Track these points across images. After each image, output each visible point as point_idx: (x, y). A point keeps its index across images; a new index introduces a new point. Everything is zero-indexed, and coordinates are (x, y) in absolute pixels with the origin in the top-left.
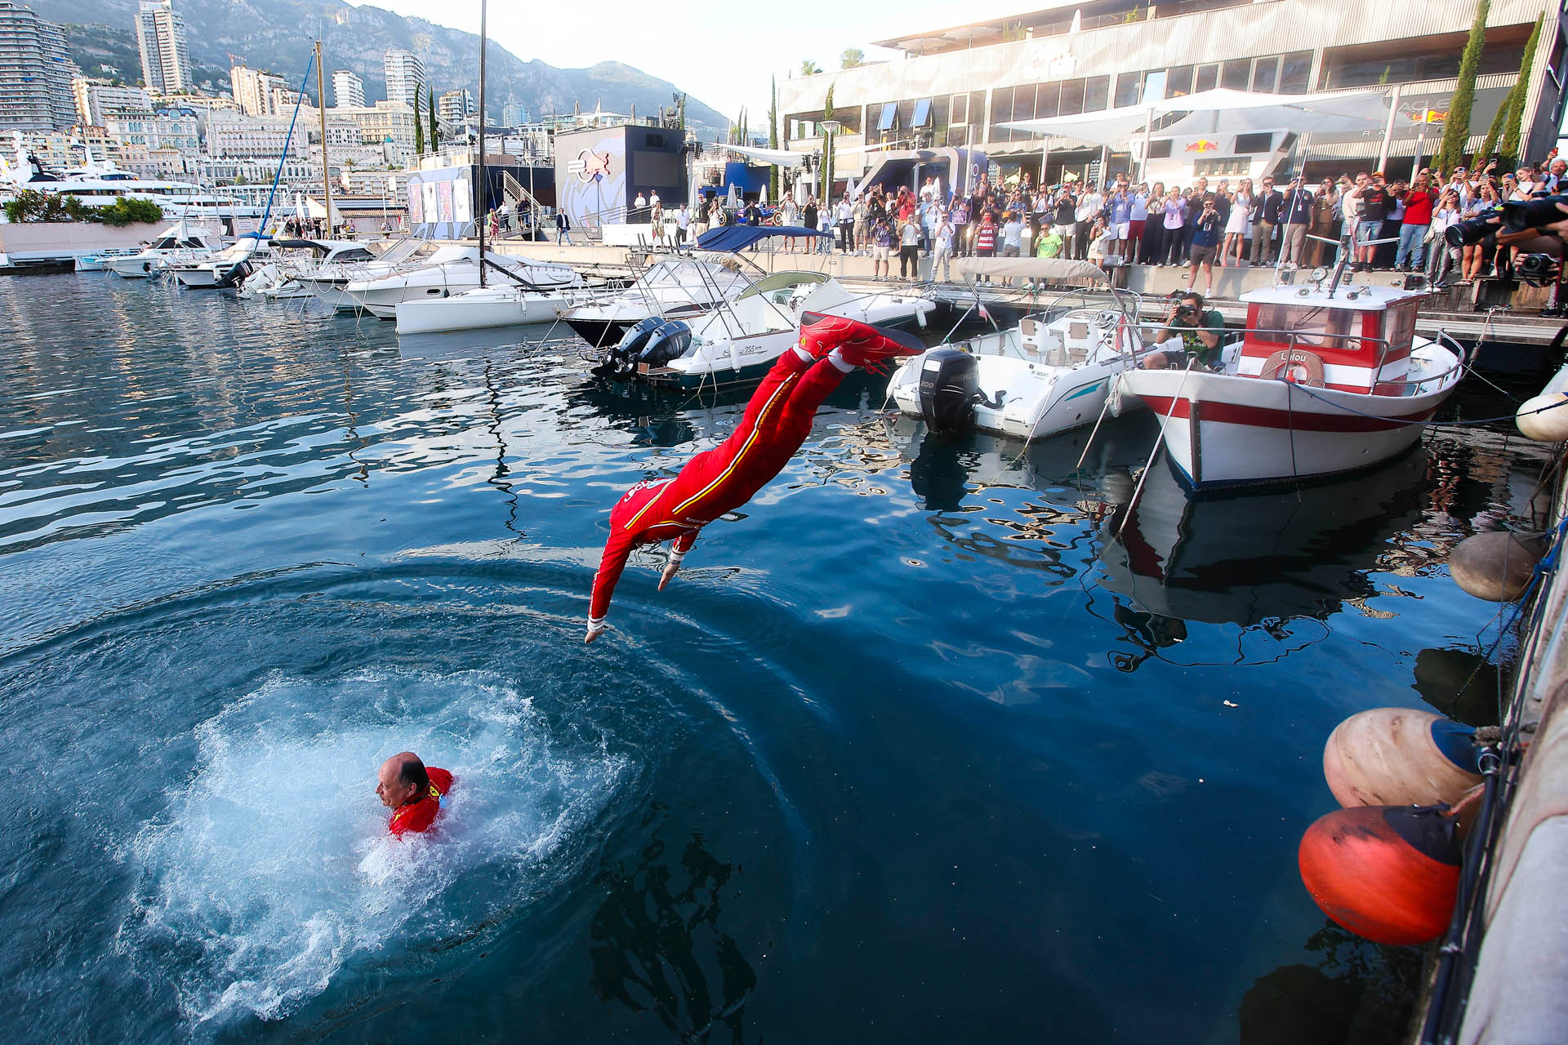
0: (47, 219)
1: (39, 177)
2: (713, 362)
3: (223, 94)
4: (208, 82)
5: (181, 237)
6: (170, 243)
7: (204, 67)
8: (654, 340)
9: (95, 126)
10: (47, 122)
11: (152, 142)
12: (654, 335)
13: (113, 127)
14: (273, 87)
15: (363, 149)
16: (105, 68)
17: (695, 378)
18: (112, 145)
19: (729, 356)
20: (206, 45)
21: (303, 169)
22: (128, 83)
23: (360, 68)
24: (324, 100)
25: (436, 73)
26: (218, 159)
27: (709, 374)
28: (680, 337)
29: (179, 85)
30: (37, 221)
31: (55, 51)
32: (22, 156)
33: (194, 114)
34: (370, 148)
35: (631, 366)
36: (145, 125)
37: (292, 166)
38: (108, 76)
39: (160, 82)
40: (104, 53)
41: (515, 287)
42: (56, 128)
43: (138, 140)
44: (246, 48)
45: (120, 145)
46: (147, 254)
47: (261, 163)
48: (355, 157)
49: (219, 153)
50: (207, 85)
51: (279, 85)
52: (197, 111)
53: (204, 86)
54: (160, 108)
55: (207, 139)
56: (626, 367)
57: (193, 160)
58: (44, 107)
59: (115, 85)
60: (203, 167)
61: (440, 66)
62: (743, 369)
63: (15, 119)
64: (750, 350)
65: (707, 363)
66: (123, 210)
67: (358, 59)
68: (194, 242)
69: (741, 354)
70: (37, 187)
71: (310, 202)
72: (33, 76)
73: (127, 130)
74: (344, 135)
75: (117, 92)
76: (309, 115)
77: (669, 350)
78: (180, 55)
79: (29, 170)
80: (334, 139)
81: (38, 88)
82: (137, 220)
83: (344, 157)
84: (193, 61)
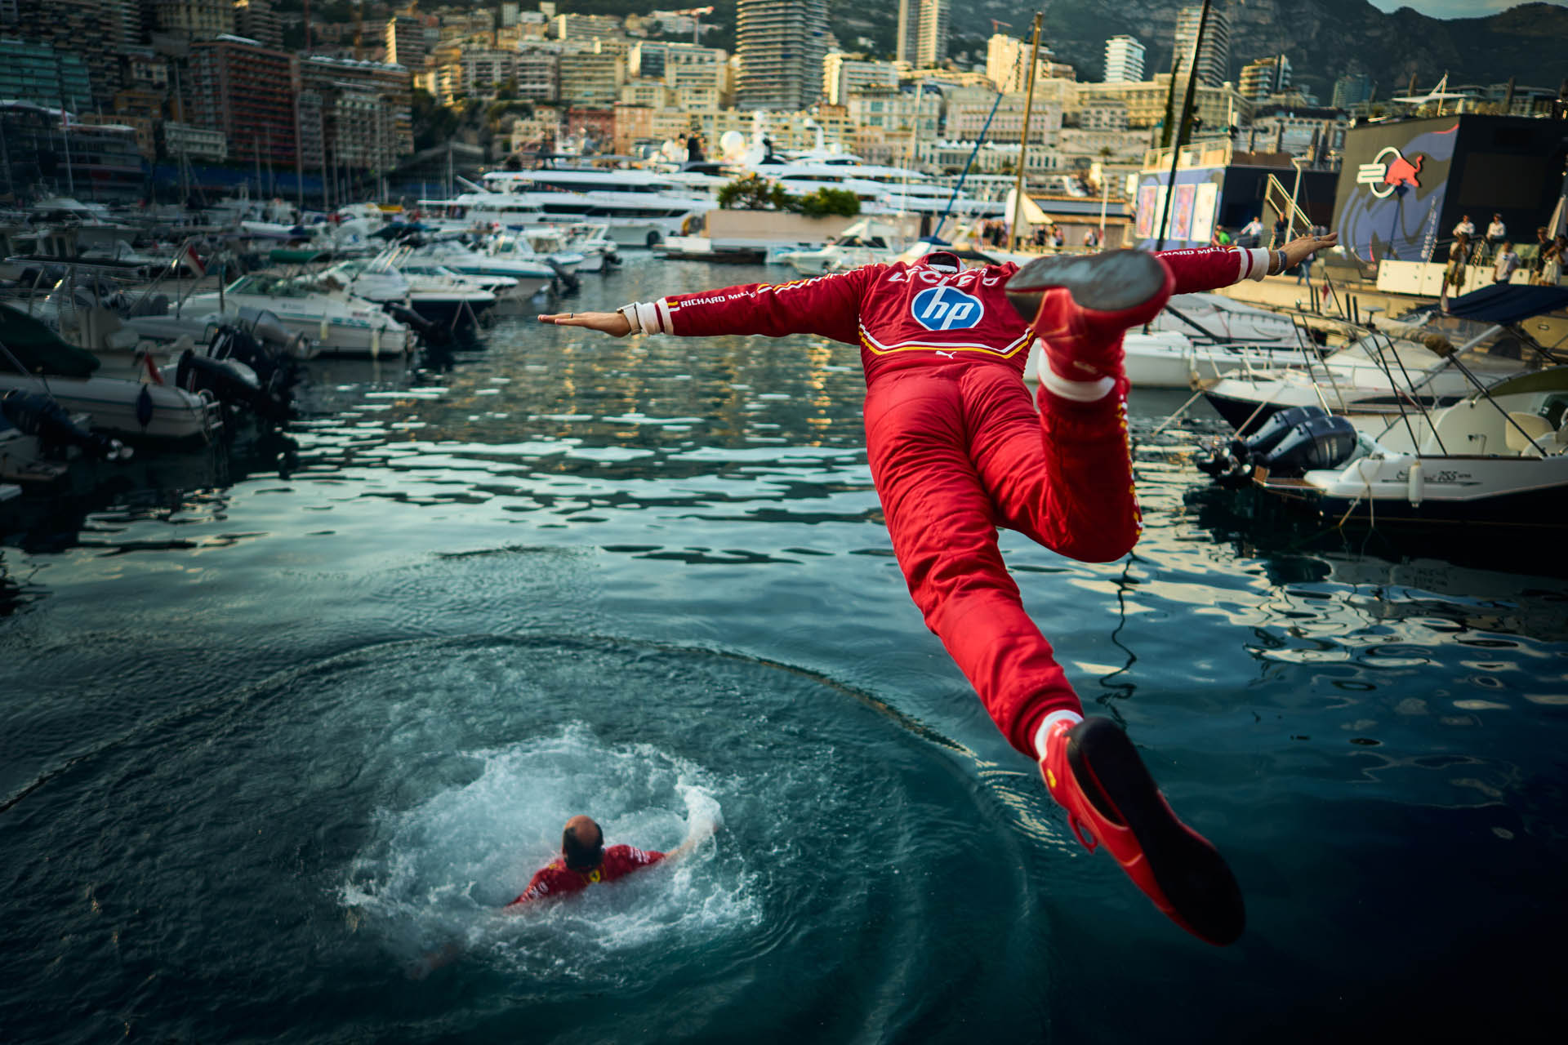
0: (752, 207)
1: (768, 160)
2: (1374, 485)
3: (978, 68)
4: (964, 54)
5: (865, 236)
6: (851, 242)
7: (962, 36)
8: (1293, 438)
9: (839, 105)
10: (794, 100)
11: (890, 123)
12: (1295, 432)
13: (855, 106)
14: (1036, 55)
15: (1126, 135)
16: (862, 41)
17: (1338, 504)
18: (849, 126)
19: (1407, 480)
20: (971, 10)
21: (1047, 160)
22: (883, 58)
23: (1147, 30)
24: (1091, 71)
25: (1249, 34)
26: (954, 144)
27: (1365, 502)
28: (1334, 441)
29: (932, 58)
30: (743, 209)
31: (817, 25)
32: (758, 138)
33: (939, 92)
34: (1135, 134)
35: (1247, 468)
36: (886, 103)
37: (1036, 155)
38: (863, 49)
39: (912, 57)
40: (865, 24)
41: (1189, 337)
42: (802, 107)
43: (876, 120)
44: (1015, 12)
45: (857, 126)
46: (830, 251)
47: (1002, 149)
48: (1112, 145)
49: (957, 136)
50: (962, 58)
51: (1043, 57)
52: (942, 87)
53: (959, 59)
54: (907, 85)
55: (948, 122)
56: (1240, 468)
57: (928, 144)
58: (795, 84)
59: (866, 60)
60: (936, 153)
61: (1257, 24)
62: (1426, 504)
63: (768, 97)
64: (1447, 478)
65: (1363, 485)
66: (824, 201)
67: (1147, 20)
68: (878, 243)
69: (1428, 480)
70: (764, 171)
71: (1026, 201)
72: (792, 52)
73: (868, 109)
74: (1106, 117)
75: (867, 68)
76: (1068, 92)
77: (1314, 456)
78: (941, 25)
79: (761, 152)
80: (1092, 122)
81: (794, 65)
82: (834, 213)
83: (1101, 145)
84: (952, 30)
